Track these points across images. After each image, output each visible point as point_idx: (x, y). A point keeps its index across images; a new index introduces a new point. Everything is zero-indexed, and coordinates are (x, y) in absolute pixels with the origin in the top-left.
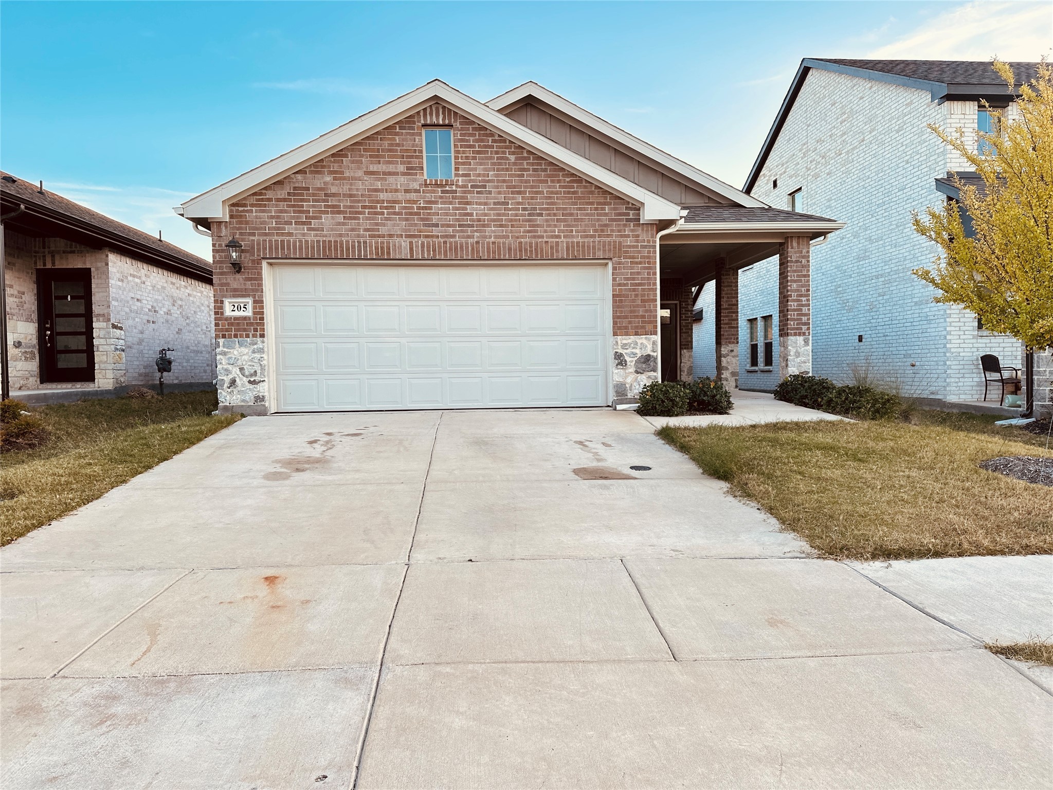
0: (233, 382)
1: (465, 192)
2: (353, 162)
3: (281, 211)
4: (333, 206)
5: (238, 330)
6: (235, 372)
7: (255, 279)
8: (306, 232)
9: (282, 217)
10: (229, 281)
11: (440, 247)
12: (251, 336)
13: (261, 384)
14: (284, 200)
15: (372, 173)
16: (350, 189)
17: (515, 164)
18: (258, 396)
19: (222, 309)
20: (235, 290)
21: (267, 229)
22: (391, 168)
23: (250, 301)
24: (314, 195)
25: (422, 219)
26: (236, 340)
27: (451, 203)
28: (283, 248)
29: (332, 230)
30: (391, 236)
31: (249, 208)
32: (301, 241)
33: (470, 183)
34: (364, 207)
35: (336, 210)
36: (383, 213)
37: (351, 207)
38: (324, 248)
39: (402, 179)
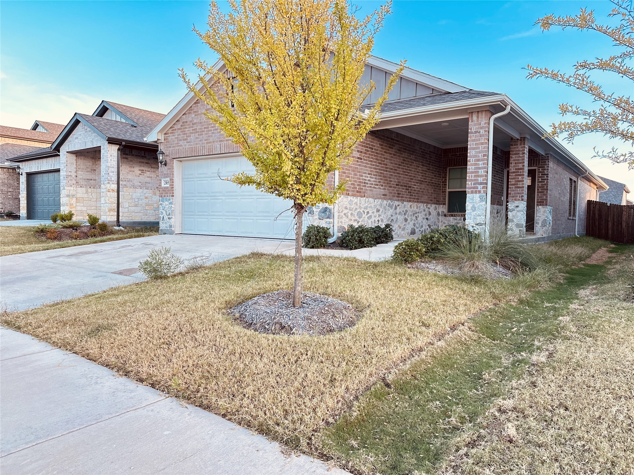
0: (163, 218)
5: (165, 193)
6: (164, 213)
7: (172, 169)
8: (186, 144)
9: (179, 138)
10: (163, 170)
12: (169, 196)
13: (171, 219)
16: (200, 120)
18: (170, 225)
19: (161, 184)
20: (165, 174)
21: (174, 144)
23: (170, 179)
24: (189, 125)
26: (165, 198)
29: (194, 142)
32: (184, 149)
35: (196, 131)
37: (201, 129)
38: (191, 151)
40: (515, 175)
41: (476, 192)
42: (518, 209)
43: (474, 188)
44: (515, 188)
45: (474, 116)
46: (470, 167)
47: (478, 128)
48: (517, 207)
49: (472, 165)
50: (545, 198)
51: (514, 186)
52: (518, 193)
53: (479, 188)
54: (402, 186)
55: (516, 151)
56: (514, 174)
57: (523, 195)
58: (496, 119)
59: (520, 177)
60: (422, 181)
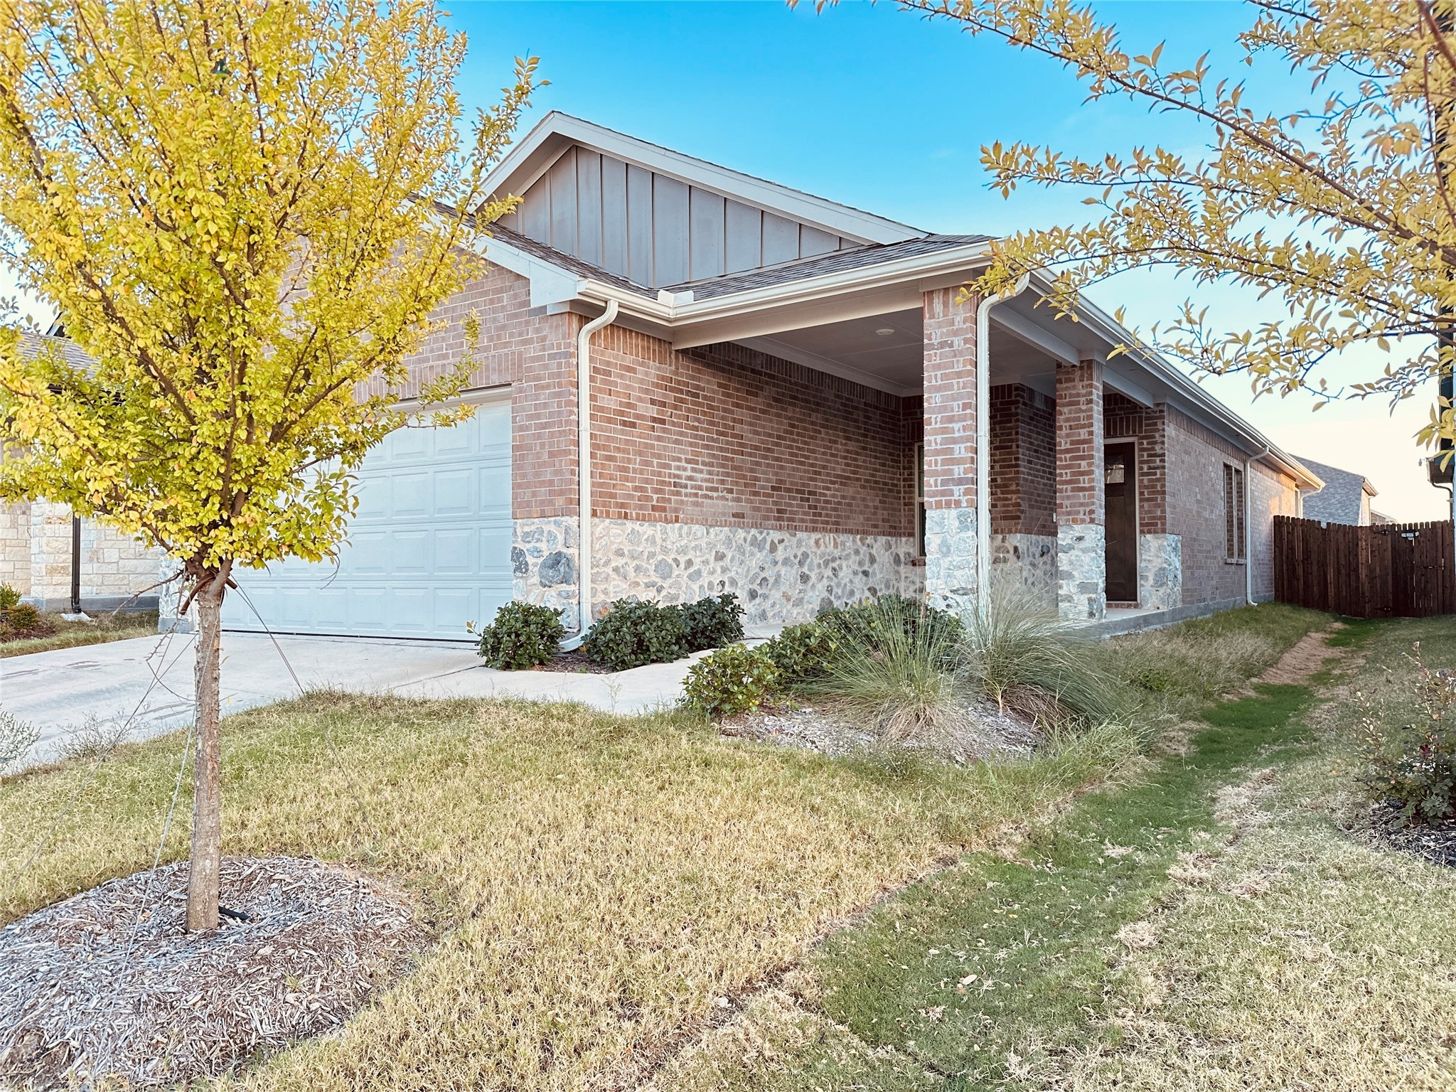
40: (1072, 459)
41: (948, 505)
42: (1082, 545)
43: (943, 493)
44: (1073, 490)
45: (936, 300)
46: (932, 438)
47: (948, 334)
48: (1080, 539)
49: (935, 432)
50: (1159, 513)
51: (1069, 487)
52: (1082, 505)
53: (957, 494)
54: (788, 490)
55: (1071, 396)
56: (1068, 456)
57: (1093, 507)
58: (994, 308)
59: (1083, 463)
60: (848, 478)
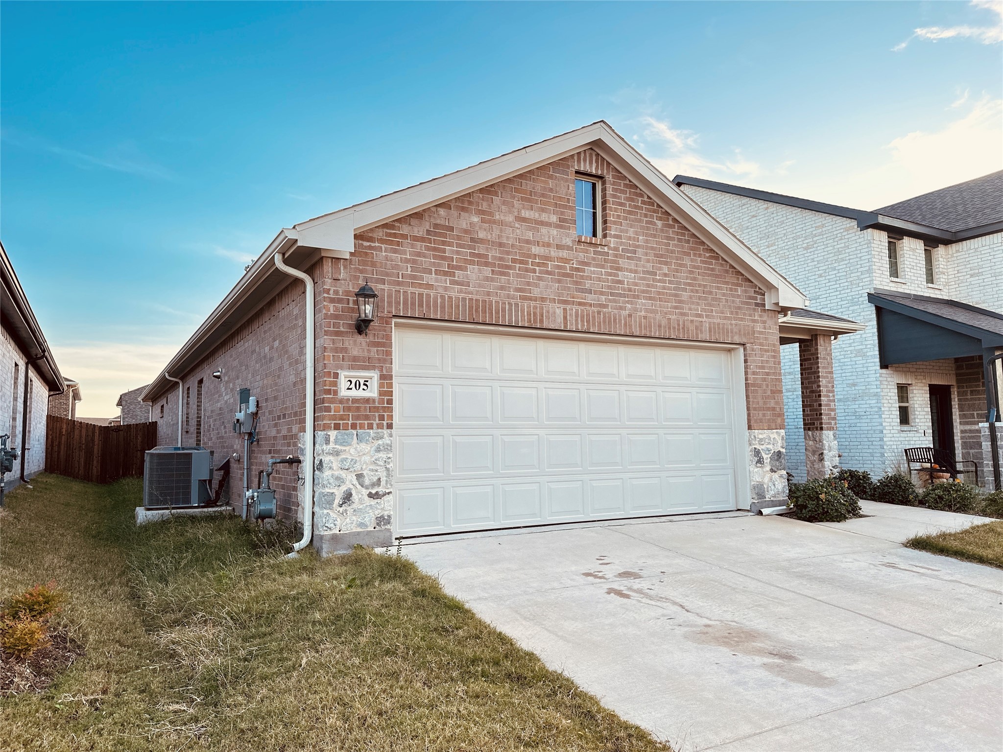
0: (347, 498)
1: (616, 256)
2: (504, 203)
3: (419, 254)
4: (479, 256)
5: (358, 418)
6: (350, 480)
7: (383, 345)
8: (448, 285)
9: (419, 262)
10: (346, 345)
11: (594, 317)
12: (375, 426)
13: (386, 498)
14: (422, 239)
15: (524, 220)
16: (499, 237)
17: (662, 231)
18: (382, 517)
19: (336, 386)
20: (355, 359)
21: (400, 277)
22: (544, 217)
23: (376, 376)
24: (459, 238)
25: (576, 283)
26: (355, 432)
27: (603, 267)
28: (421, 305)
29: (480, 286)
30: (543, 299)
31: (377, 244)
32: (442, 297)
33: (621, 245)
34: (514, 261)
35: (482, 260)
36: (534, 271)
37: (501, 259)
38: (471, 307)
39: (554, 232)
